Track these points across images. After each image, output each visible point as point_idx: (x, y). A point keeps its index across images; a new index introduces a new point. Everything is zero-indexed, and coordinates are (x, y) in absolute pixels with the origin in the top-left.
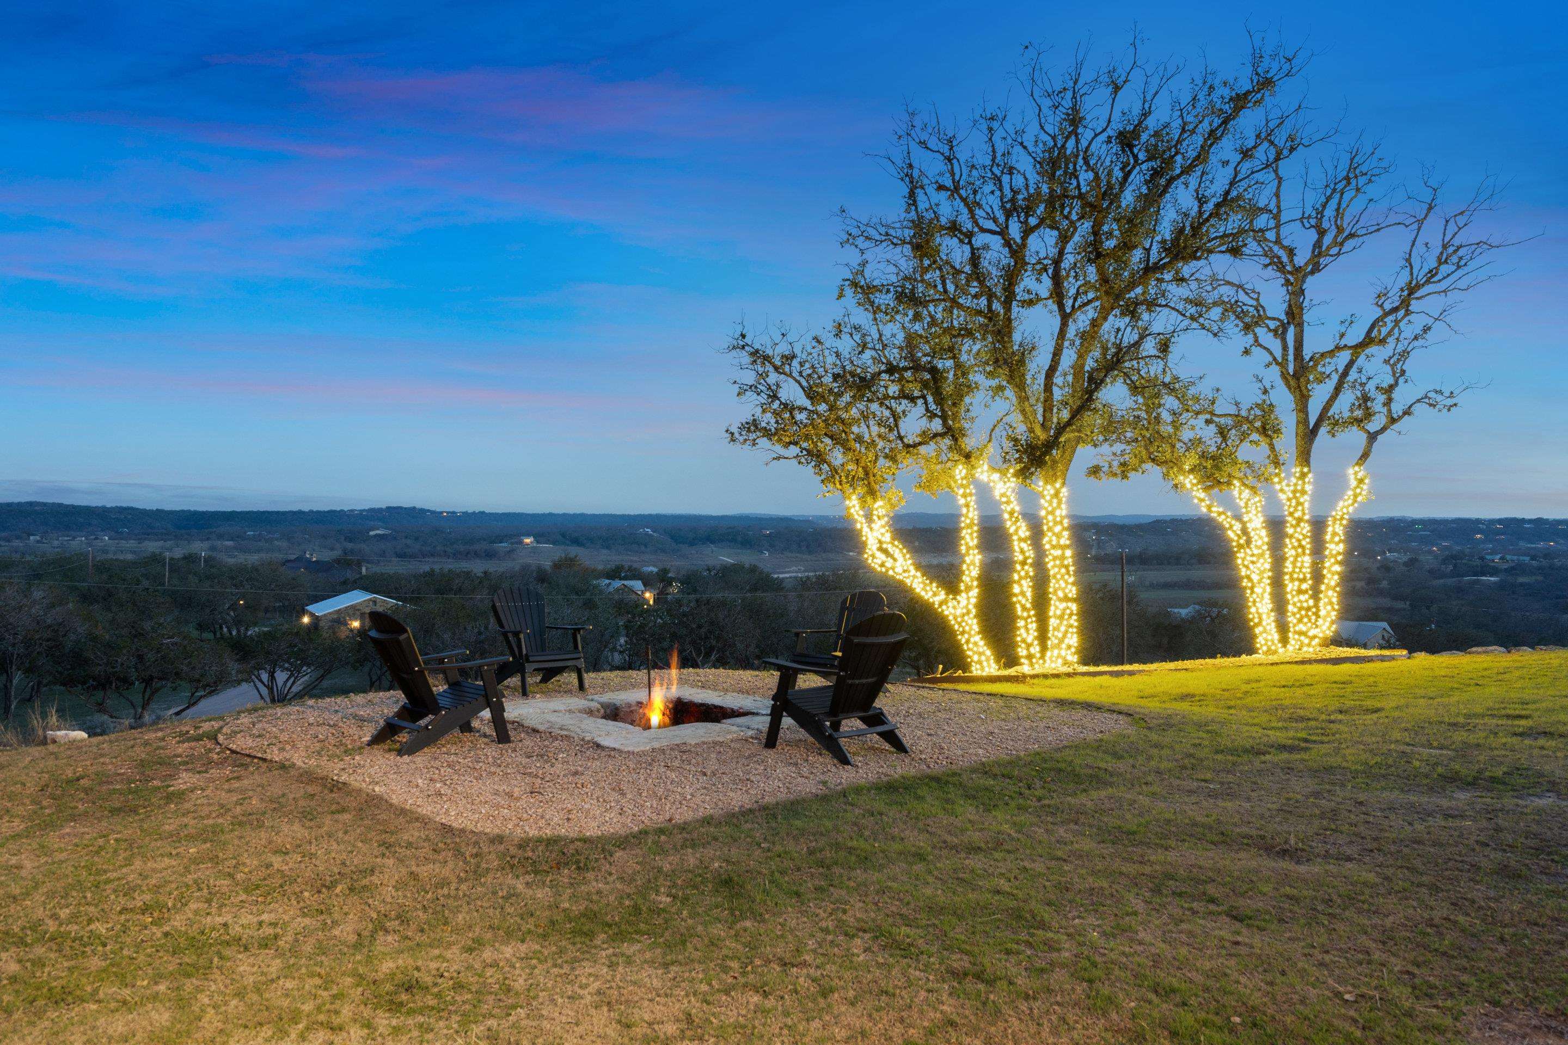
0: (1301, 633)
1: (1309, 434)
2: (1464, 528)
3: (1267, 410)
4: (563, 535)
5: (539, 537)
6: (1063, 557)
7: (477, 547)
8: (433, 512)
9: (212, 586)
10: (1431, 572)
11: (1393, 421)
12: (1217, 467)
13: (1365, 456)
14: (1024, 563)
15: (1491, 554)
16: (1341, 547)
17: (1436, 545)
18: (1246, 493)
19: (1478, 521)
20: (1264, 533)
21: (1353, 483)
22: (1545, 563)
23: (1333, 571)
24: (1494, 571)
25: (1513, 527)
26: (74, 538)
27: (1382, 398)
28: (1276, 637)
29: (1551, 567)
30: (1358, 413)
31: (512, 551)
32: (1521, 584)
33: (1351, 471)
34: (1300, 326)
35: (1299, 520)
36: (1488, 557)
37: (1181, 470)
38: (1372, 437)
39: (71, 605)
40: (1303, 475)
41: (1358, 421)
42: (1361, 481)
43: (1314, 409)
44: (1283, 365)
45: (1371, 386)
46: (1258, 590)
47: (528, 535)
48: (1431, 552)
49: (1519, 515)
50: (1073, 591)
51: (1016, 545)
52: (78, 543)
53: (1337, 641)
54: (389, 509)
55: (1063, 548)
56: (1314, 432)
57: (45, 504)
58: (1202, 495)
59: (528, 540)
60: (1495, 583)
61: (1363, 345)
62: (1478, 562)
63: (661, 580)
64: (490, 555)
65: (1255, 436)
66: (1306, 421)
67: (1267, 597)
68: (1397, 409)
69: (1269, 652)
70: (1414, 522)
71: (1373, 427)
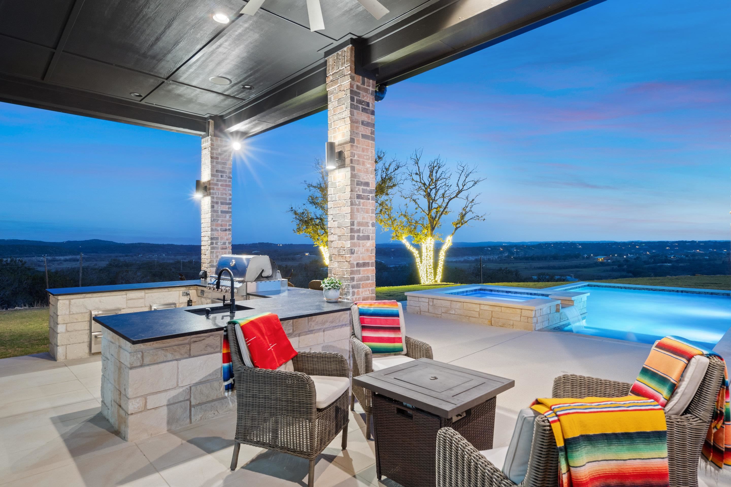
2: (661, 245)
8: (274, 244)
9: (194, 271)
10: (645, 262)
15: (669, 255)
17: (649, 251)
19: (667, 242)
23: (441, 263)
24: (670, 261)
25: (682, 244)
26: (153, 255)
31: (301, 258)
36: (669, 256)
39: (149, 277)
46: (421, 268)
47: (307, 252)
48: (646, 254)
49: (684, 239)
52: (155, 257)
54: (260, 243)
57: (144, 244)
59: (307, 254)
60: (670, 266)
62: (664, 258)
64: (293, 259)
67: (424, 270)
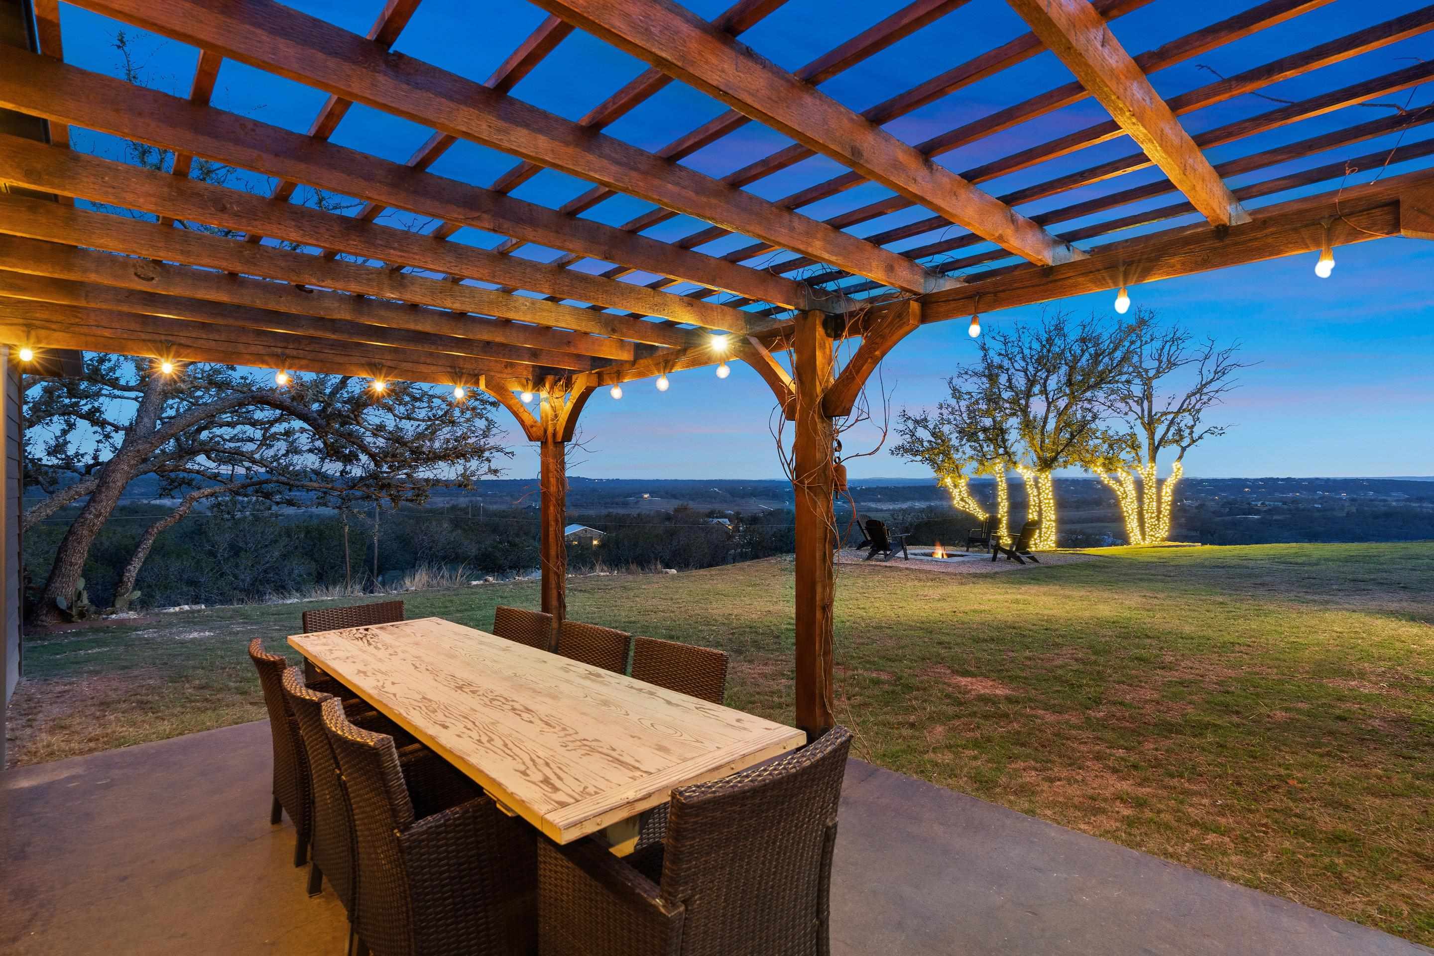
0: (1152, 536)
1: (1154, 450)
2: (1237, 484)
3: (1133, 435)
4: (667, 493)
5: (652, 494)
6: (1049, 503)
7: (617, 500)
10: (1214, 512)
11: (1194, 441)
12: (1111, 463)
13: (1180, 457)
14: (1034, 506)
15: (1255, 501)
16: (1170, 498)
17: (1218, 495)
18: (1124, 474)
19: (1247, 480)
20: (1133, 492)
21: (1175, 470)
22: (1292, 506)
23: (1166, 509)
24: (1257, 512)
25: (1270, 483)
27: (1188, 431)
28: (1140, 537)
29: (1297, 509)
30: (1177, 438)
31: (637, 502)
32: (1276, 520)
33: (1174, 465)
34: (1150, 402)
35: (1151, 487)
36: (1253, 503)
37: (1096, 465)
38: (1184, 449)
40: (1152, 467)
41: (1177, 441)
42: (1179, 469)
43: (1157, 437)
44: (1141, 418)
45: (1182, 425)
46: (1131, 517)
47: (646, 493)
48: (1214, 500)
50: (1053, 517)
51: (1031, 498)
53: (1169, 539)
55: (1049, 499)
56: (1157, 448)
58: (1105, 476)
59: (646, 496)
60: (1258, 519)
61: (1178, 412)
62: (1246, 506)
63: (737, 518)
64: (625, 504)
65: (1128, 449)
66: (1154, 443)
67: (1135, 520)
68: (1195, 436)
69: (1137, 544)
70: (1202, 481)
71: (1184, 444)
